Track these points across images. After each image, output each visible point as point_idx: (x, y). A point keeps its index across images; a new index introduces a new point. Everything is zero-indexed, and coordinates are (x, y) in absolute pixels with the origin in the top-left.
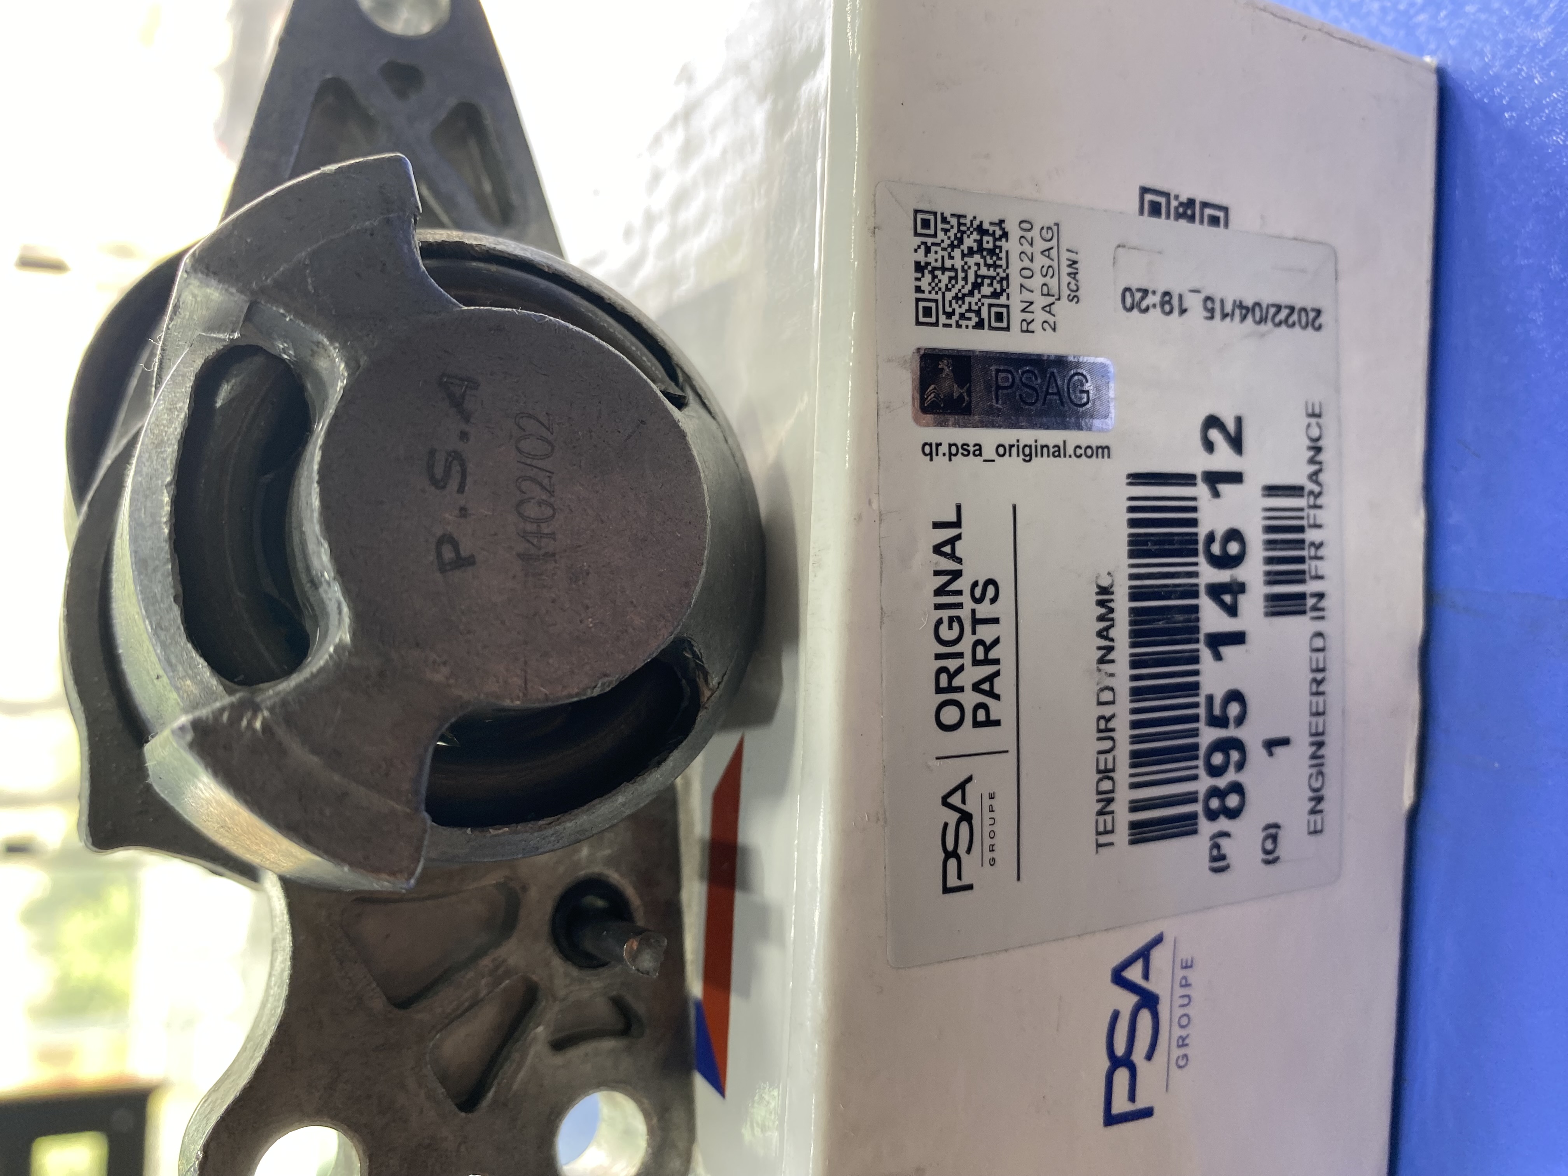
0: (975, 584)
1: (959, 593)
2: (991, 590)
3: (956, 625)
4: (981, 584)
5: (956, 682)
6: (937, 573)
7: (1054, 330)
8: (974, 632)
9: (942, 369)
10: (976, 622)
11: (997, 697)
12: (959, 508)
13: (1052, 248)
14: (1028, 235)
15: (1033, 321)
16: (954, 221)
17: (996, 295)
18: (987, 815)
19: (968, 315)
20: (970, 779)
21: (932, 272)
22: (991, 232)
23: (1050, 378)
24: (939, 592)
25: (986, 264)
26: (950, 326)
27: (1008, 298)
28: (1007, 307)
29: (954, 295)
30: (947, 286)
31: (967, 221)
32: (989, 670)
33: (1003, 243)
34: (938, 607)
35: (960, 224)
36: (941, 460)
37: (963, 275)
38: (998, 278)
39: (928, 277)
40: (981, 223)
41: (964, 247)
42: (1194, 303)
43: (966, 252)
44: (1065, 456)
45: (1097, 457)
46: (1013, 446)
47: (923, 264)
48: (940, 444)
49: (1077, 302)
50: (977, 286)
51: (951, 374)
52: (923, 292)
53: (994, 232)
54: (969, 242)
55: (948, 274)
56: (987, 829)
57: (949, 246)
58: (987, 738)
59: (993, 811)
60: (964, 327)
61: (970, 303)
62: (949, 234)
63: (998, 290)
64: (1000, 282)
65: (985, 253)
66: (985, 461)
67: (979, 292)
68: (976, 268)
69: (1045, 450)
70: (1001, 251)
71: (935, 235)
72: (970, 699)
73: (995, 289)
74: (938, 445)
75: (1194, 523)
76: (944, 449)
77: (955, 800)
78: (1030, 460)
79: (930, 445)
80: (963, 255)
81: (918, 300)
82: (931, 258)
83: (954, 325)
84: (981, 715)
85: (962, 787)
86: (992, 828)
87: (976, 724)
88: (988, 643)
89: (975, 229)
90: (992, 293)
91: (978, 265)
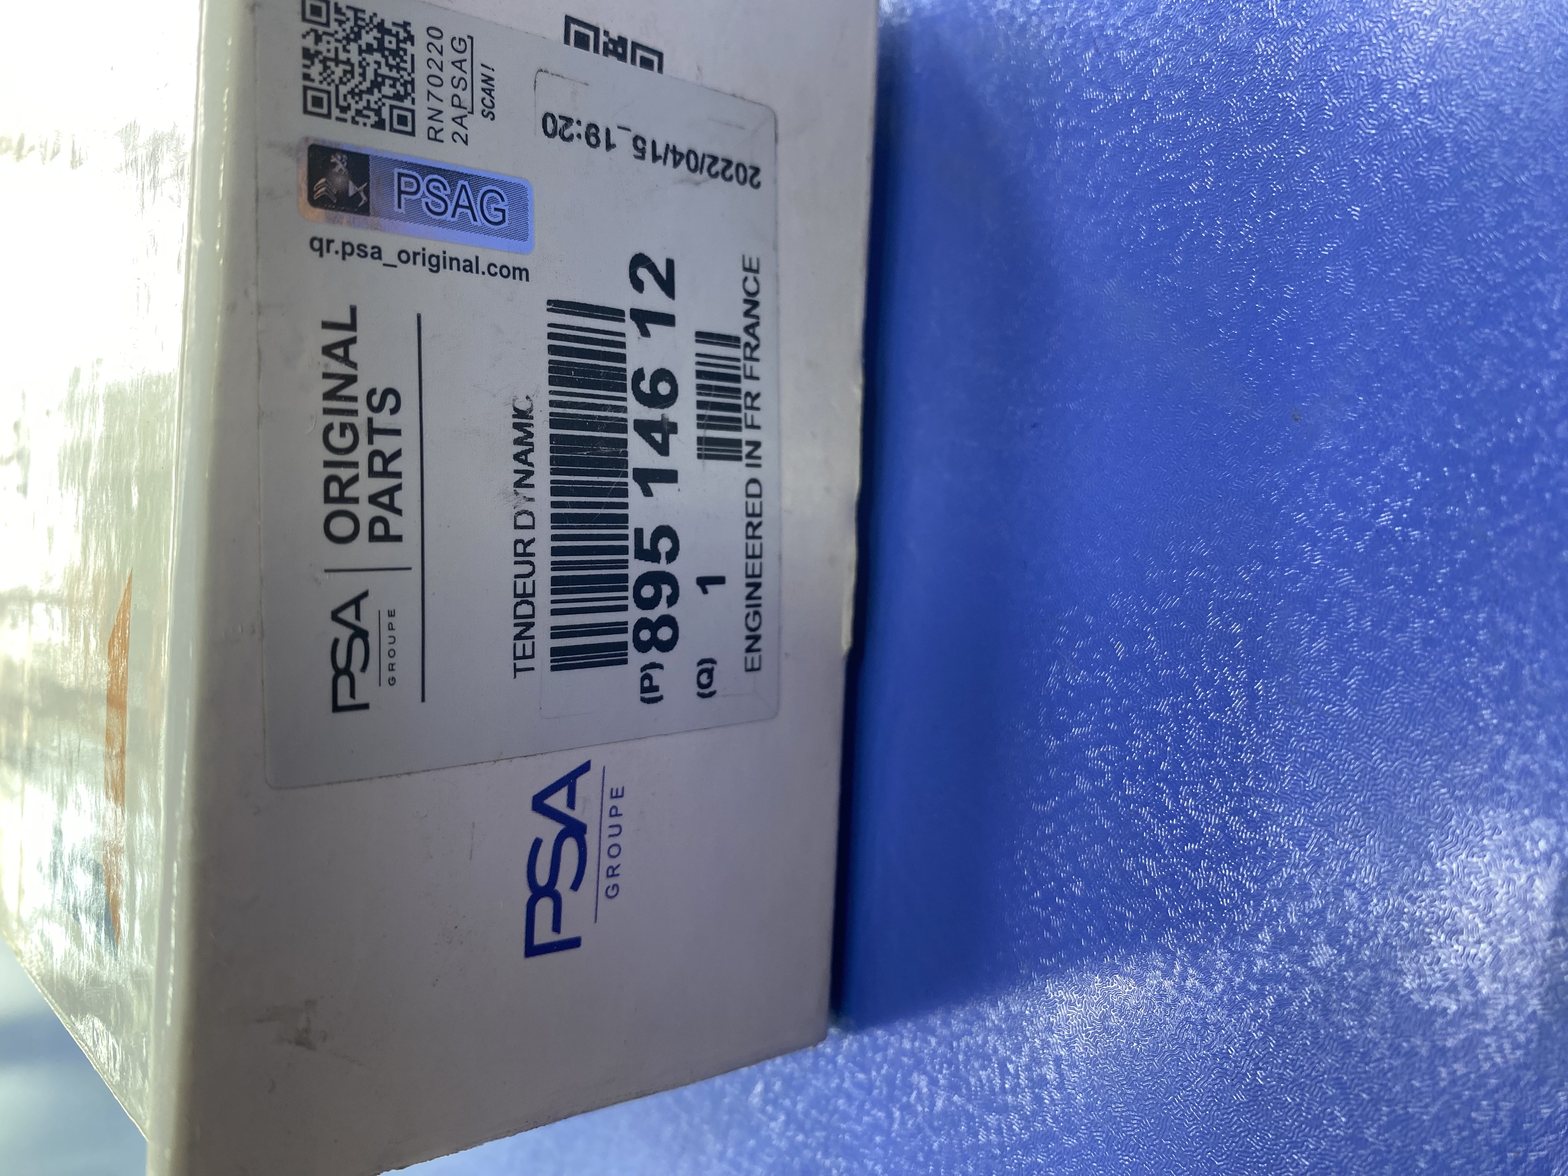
0: (372, 392)
1: (354, 399)
2: (391, 401)
3: (349, 433)
4: (379, 392)
5: (349, 493)
6: (326, 376)
7: (466, 142)
8: (371, 442)
9: (335, 164)
10: (373, 431)
11: (399, 512)
12: (353, 311)
13: (465, 60)
14: (437, 43)
15: (442, 130)
16: (350, 14)
17: (397, 97)
18: (385, 633)
19: (365, 112)
20: (365, 594)
21: (324, 61)
22: (394, 32)
23: (461, 191)
24: (329, 395)
25: (387, 64)
26: (345, 120)
27: (413, 102)
28: (413, 112)
29: (350, 90)
30: (341, 79)
31: (367, 17)
32: (389, 483)
33: (408, 46)
34: (327, 411)
35: (356, 18)
36: (332, 259)
37: (361, 71)
38: (402, 81)
39: (317, 67)
40: (383, 21)
41: (363, 43)
42: (623, 140)
43: (364, 47)
44: (477, 272)
45: (514, 278)
46: (419, 254)
47: (312, 51)
48: (332, 241)
49: (492, 119)
50: (377, 84)
51: (345, 170)
52: (313, 80)
53: (398, 33)
54: (368, 38)
55: (342, 67)
56: (385, 648)
57: (344, 38)
58: (384, 553)
59: (392, 629)
60: (361, 123)
61: (368, 101)
62: (344, 26)
63: (402, 92)
64: (404, 85)
65: (387, 53)
66: (384, 265)
67: (380, 91)
68: (376, 66)
69: (455, 263)
70: (405, 54)
71: (327, 24)
72: (365, 512)
73: (398, 92)
74: (330, 242)
75: (622, 358)
76: (336, 246)
77: (348, 615)
78: (437, 271)
79: (321, 240)
80: (361, 51)
81: (306, 89)
82: (322, 47)
83: (350, 120)
84: (379, 529)
85: (356, 602)
86: (392, 646)
87: (373, 538)
88: (388, 455)
89: (375, 27)
90: (394, 94)
91: (378, 63)
